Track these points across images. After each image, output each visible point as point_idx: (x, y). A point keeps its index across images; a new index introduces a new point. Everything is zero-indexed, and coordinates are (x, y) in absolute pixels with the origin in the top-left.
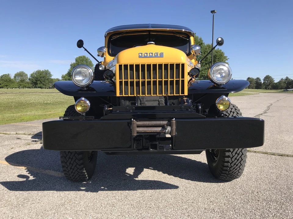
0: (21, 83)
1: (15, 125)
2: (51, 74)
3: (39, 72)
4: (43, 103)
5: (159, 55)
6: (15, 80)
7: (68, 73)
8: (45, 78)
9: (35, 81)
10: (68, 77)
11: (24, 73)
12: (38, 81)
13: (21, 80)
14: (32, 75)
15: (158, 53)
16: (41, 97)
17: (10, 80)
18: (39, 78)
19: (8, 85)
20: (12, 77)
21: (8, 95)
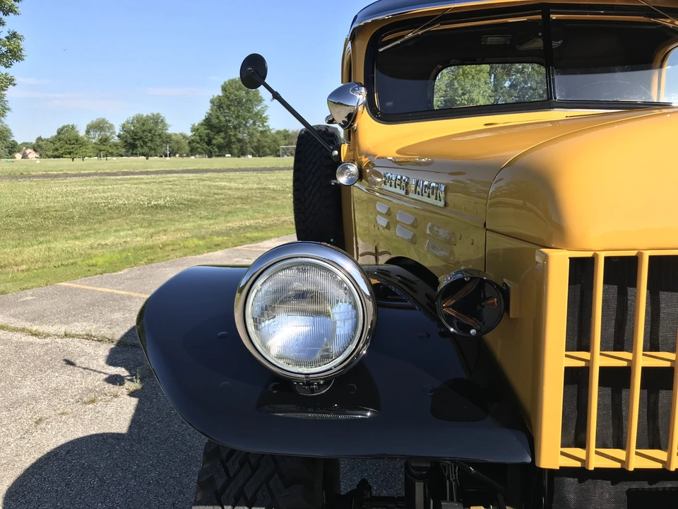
0: (102, 147)
2: (167, 122)
3: (139, 119)
4: (148, 207)
6: (89, 138)
7: (205, 120)
8: (153, 132)
9: (130, 140)
10: (205, 129)
11: (107, 123)
12: (138, 139)
13: (101, 139)
14: (124, 126)
16: (143, 186)
17: (77, 140)
18: (140, 134)
19: (72, 152)
21: (68, 180)
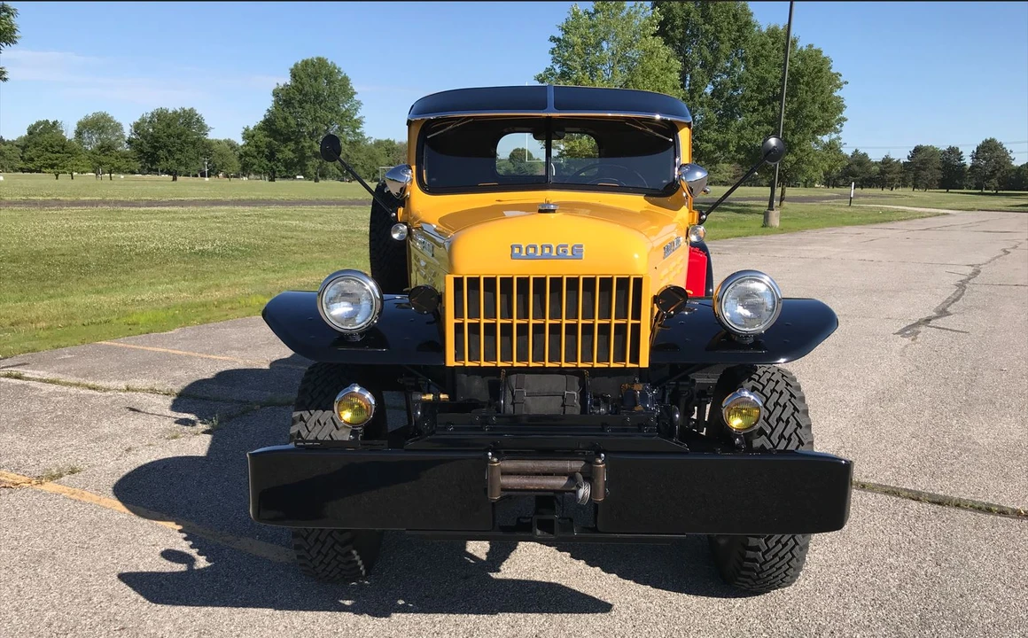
0: (104, 159)
1: (115, 348)
2: (206, 122)
3: (160, 116)
4: (190, 253)
5: (569, 254)
6: (81, 143)
7: (264, 122)
8: (183, 138)
9: (147, 148)
10: (267, 136)
11: (110, 120)
12: (161, 148)
13: (102, 147)
14: (137, 126)
15: (566, 246)
16: (179, 223)
17: (63, 147)
18: (164, 139)
19: (55, 165)
20: (69, 133)
21: (66, 210)
